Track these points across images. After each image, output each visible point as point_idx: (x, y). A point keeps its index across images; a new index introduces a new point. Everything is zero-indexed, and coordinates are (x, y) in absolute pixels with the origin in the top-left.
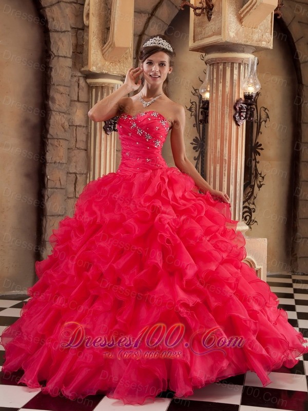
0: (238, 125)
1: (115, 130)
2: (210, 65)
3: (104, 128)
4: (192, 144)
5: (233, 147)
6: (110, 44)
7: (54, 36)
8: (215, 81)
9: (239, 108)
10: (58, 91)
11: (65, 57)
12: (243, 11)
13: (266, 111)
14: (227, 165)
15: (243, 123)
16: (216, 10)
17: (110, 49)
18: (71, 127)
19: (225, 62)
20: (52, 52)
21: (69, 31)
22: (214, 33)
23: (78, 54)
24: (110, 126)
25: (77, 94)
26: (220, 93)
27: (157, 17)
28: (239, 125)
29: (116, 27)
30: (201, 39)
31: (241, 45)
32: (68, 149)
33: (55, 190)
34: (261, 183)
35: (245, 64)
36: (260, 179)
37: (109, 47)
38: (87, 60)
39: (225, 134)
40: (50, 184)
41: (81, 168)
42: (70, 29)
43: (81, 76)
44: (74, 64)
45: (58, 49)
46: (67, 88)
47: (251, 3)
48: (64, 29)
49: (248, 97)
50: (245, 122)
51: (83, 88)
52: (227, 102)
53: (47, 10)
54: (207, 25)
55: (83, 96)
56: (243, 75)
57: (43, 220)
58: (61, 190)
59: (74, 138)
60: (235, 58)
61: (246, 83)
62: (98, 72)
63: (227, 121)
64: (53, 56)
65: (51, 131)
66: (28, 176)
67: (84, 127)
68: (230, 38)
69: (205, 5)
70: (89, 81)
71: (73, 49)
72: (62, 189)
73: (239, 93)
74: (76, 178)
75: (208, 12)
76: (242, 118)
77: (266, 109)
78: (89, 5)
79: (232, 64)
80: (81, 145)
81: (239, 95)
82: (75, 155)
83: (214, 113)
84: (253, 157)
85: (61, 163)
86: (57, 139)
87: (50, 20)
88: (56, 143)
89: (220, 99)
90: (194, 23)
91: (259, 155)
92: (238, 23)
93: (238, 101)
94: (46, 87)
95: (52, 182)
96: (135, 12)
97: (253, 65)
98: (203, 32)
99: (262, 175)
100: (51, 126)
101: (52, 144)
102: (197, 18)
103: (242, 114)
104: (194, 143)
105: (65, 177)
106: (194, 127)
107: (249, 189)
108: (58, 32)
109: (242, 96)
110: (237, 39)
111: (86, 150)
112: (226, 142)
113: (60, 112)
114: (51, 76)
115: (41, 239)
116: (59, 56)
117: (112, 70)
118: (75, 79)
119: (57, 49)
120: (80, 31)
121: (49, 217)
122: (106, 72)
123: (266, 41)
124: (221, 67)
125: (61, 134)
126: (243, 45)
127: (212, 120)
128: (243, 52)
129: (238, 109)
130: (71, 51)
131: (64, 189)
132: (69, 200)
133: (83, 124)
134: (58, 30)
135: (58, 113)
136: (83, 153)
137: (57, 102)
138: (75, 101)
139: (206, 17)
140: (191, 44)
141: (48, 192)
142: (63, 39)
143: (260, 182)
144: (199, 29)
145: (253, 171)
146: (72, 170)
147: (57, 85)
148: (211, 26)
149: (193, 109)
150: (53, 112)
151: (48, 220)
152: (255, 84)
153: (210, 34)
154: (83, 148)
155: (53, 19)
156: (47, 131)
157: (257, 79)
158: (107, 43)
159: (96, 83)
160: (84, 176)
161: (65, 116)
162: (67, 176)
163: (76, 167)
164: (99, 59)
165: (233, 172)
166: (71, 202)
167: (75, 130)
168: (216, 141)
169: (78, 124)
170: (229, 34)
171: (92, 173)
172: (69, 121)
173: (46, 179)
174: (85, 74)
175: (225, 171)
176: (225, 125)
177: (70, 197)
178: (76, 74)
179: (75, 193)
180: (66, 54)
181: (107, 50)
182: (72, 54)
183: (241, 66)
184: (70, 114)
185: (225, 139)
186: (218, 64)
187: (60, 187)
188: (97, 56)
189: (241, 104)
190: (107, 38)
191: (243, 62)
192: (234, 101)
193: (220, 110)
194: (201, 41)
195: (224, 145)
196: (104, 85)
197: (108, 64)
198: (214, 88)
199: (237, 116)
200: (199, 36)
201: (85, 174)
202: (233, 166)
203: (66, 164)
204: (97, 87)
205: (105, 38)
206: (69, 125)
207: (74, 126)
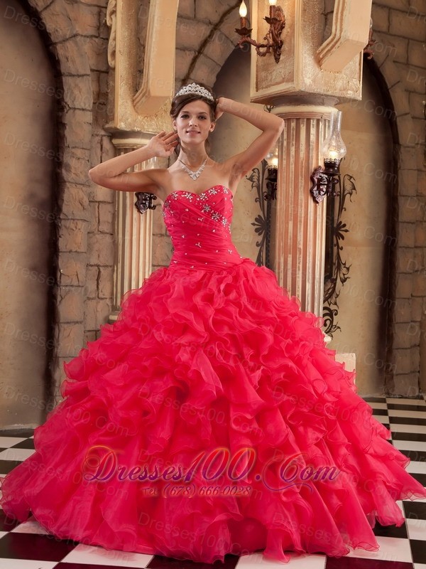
0: (316, 202)
1: (150, 207)
3: (136, 205)
4: (253, 224)
5: (310, 232)
6: (143, 92)
7: (68, 82)
8: (285, 143)
9: (318, 179)
10: (73, 155)
11: (83, 110)
12: (322, 50)
13: (352, 180)
14: (302, 256)
15: (323, 199)
16: (287, 49)
17: (144, 99)
18: (92, 204)
19: (298, 118)
20: (66, 103)
21: (88, 75)
22: (283, 79)
23: (100, 106)
24: (144, 202)
25: (100, 159)
26: (292, 160)
27: (206, 56)
28: (318, 203)
29: (151, 69)
30: (266, 87)
31: (320, 95)
32: (89, 233)
33: (73, 289)
34: (346, 276)
36: (344, 270)
37: (143, 96)
38: (113, 113)
39: (299, 215)
40: (64, 281)
41: (105, 258)
42: (89, 72)
43: (105, 136)
44: (96, 119)
45: (74, 99)
46: (86, 151)
47: (332, 40)
48: (82, 72)
49: (329, 165)
50: (325, 198)
51: (108, 151)
52: (302, 172)
53: (59, 47)
54: (275, 68)
56: (323, 135)
57: (54, 329)
58: (79, 288)
59: (95, 218)
60: (312, 112)
61: (327, 146)
62: (128, 130)
63: (301, 196)
64: (68, 108)
65: (65, 209)
66: (33, 269)
67: (109, 203)
68: (305, 85)
69: (271, 42)
70: (116, 141)
71: (94, 100)
72: (80, 286)
73: (317, 159)
74: (99, 272)
75: (275, 51)
76: (322, 193)
77: (351, 177)
78: (115, 39)
79: (309, 120)
80: (105, 227)
81: (317, 163)
82: (96, 242)
83: (284, 185)
84: (335, 242)
85: (78, 253)
86: (74, 220)
87: (62, 59)
88: (72, 226)
89: (292, 167)
90: (257, 65)
91: (343, 238)
92: (316, 66)
93: (316, 170)
94: (59, 151)
95: (67, 277)
96: (176, 48)
97: (336, 122)
98: (270, 78)
99: (347, 266)
100: (65, 202)
102: (261, 59)
103: (321, 187)
104: (257, 223)
105: (84, 271)
106: (256, 201)
107: (330, 285)
108: (74, 76)
109: (321, 164)
110: (314, 87)
111: (112, 234)
112: (300, 225)
113: (76, 184)
114: (64, 135)
115: (52, 355)
116: (75, 109)
117: (146, 127)
118: (98, 139)
119: (72, 99)
120: (103, 75)
121: (63, 325)
122: (139, 129)
123: (353, 90)
124: (293, 124)
125: (79, 214)
126: (322, 95)
127: (281, 196)
128: (323, 104)
129: (316, 180)
130: (92, 101)
131: (83, 286)
132: (89, 302)
133: (109, 199)
134: (73, 73)
135: (74, 185)
136: (108, 239)
137: (73, 170)
139: (273, 57)
140: (253, 93)
141: (61, 291)
142: (80, 85)
143: (344, 275)
144: (263, 74)
145: (335, 260)
146: (94, 261)
147: (73, 148)
148: (279, 70)
149: (255, 179)
150: (67, 184)
151: (62, 329)
152: (338, 148)
153: (278, 80)
154: (108, 232)
155: (67, 59)
156: (60, 210)
157: (341, 140)
158: (140, 91)
159: (125, 144)
160: (110, 269)
161: (84, 189)
162: (87, 270)
163: (99, 257)
164: (129, 112)
165: (309, 265)
166: (92, 304)
167: (97, 207)
168: (287, 223)
169: (101, 199)
170: (304, 80)
171: (120, 265)
172: (89, 195)
173: (59, 274)
174: (110, 133)
175: (299, 263)
176: (299, 203)
177: (90, 297)
178: (98, 133)
179: (98, 292)
180: (85, 106)
181: (140, 100)
182: (93, 106)
183: (321, 123)
184: (90, 186)
185: (298, 221)
186: (289, 120)
187: (77, 284)
188: (126, 109)
189: (321, 174)
190: (139, 85)
191: (323, 118)
192: (311, 170)
193: (292, 183)
194: (266, 89)
195: (298, 229)
196: (135, 147)
197: (141, 119)
198: (284, 153)
199: (315, 190)
200: (264, 83)
201: (111, 266)
202: (309, 257)
203: (85, 254)
204: (126, 149)
205: (136, 85)
206: (90, 201)
207: (96, 202)
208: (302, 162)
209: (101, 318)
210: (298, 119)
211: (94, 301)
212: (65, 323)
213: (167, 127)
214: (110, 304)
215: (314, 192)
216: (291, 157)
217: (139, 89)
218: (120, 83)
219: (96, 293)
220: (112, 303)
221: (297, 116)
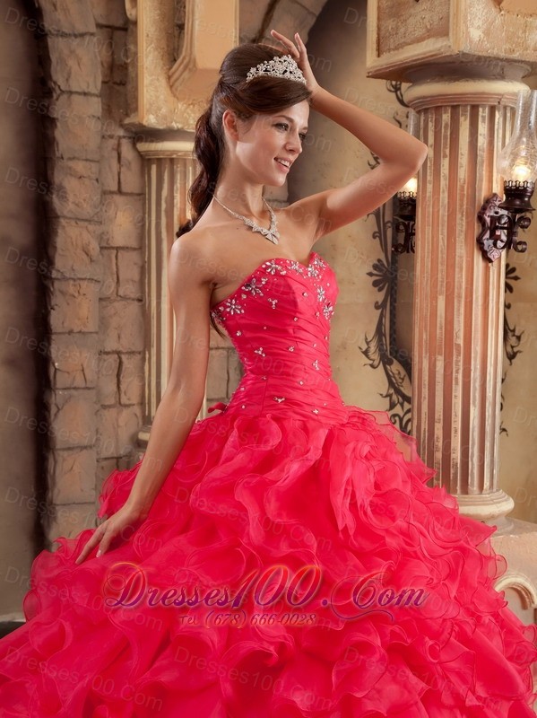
0: (487, 259)
2: (419, 112)
4: (370, 274)
5: (476, 314)
6: (185, 62)
7: (57, 46)
10: (71, 172)
11: (85, 94)
14: (461, 358)
15: (500, 256)
17: (186, 75)
18: (105, 252)
19: (455, 105)
20: (55, 83)
21: (92, 34)
22: (429, 31)
23: (116, 87)
25: (116, 177)
26: (444, 183)
28: (491, 261)
29: (197, 23)
30: (396, 48)
31: (498, 59)
32: (101, 299)
33: (73, 392)
34: (515, 350)
35: (505, 107)
36: (512, 341)
37: (185, 70)
38: (136, 98)
39: (456, 284)
40: (61, 381)
41: (130, 340)
42: (93, 29)
43: (124, 137)
44: (108, 111)
45: (69, 74)
46: (93, 164)
48: (80, 28)
49: (515, 194)
51: (130, 163)
52: (461, 206)
54: (412, 11)
55: (131, 181)
56: (501, 136)
57: (47, 460)
58: (87, 391)
59: (112, 274)
60: (483, 93)
61: (509, 158)
62: (161, 128)
64: (58, 92)
65: (59, 262)
67: (135, 249)
68: (471, 42)
70: (142, 147)
71: (104, 76)
72: (89, 388)
73: (491, 182)
74: (121, 363)
76: (500, 244)
79: (475, 108)
80: (130, 289)
81: (490, 187)
82: (115, 313)
83: (429, 230)
85: (84, 333)
86: (74, 280)
88: (71, 290)
89: (444, 196)
90: (379, 8)
91: (511, 290)
93: (488, 201)
94: (45, 164)
95: (67, 375)
97: (527, 111)
98: (402, 30)
99: (517, 333)
100: (59, 251)
101: (62, 292)
103: (498, 233)
104: (375, 272)
105: (94, 363)
106: (374, 237)
108: (67, 35)
109: (497, 189)
110: (487, 45)
111: (140, 300)
112: (459, 302)
113: (77, 219)
114: (54, 138)
115: (45, 500)
116: (71, 93)
118: (113, 142)
119: (65, 75)
120: (118, 34)
121: (61, 453)
122: (180, 126)
124: (446, 117)
125: (84, 270)
126: (502, 60)
127: (423, 248)
128: (501, 77)
129: (488, 220)
130: (100, 79)
131: (93, 388)
132: (105, 412)
133: (134, 244)
134: (66, 31)
135: (73, 223)
136: (134, 308)
137: (71, 197)
138: (112, 193)
140: (371, 60)
141: (57, 398)
142: (80, 52)
143: (512, 347)
144: (390, 24)
146: (111, 345)
147: (70, 159)
148: (421, 15)
150: (62, 220)
151: (60, 460)
152: (532, 160)
153: (418, 33)
154: (132, 296)
155: (55, 6)
156: (51, 263)
158: (179, 61)
159: (157, 152)
160: (138, 357)
161: (91, 227)
162: (99, 360)
163: (119, 337)
164: (162, 97)
165: (475, 374)
166: (109, 415)
167: (114, 256)
168: (435, 299)
169: (121, 244)
170: (468, 33)
171: (154, 351)
172: (100, 237)
173: (52, 371)
174: (133, 132)
175: (457, 372)
176: (457, 262)
177: (106, 404)
178: (113, 133)
179: (120, 395)
180: (88, 87)
181: (180, 75)
182: (102, 87)
183: (497, 113)
184: (101, 223)
185: (456, 294)
186: (438, 108)
187: (83, 385)
188: (157, 91)
189: (497, 209)
190: (178, 49)
191: (502, 103)
192: (479, 201)
193: (443, 226)
194: (396, 52)
195: (455, 310)
196: (174, 156)
197: (183, 108)
198: (428, 171)
199: (487, 239)
200: (392, 40)
201: (140, 353)
202: (475, 360)
203: (95, 335)
204: (159, 160)
205: (174, 49)
206: (102, 248)
207: (113, 248)
208: (463, 187)
209: (124, 436)
210: (455, 108)
211: (113, 412)
212: (64, 449)
214: (139, 413)
215: (485, 242)
216: (442, 178)
217: (178, 58)
218: (145, 48)
219: (115, 398)
220: (143, 412)
221: (453, 102)
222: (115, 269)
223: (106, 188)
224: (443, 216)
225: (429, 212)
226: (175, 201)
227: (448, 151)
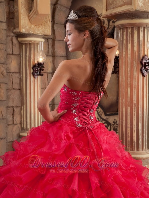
1: (40, 75)
2: (120, 29)
3: (32, 73)
5: (140, 93)
6: (34, 12)
8: (125, 42)
11: (1, 22)
14: (136, 107)
17: (35, 16)
18: (8, 74)
19: (133, 27)
21: (3, 2)
22: (124, 3)
23: (10, 19)
24: (37, 72)
25: (11, 49)
26: (129, 52)
28: (144, 76)
30: (113, 8)
37: (34, 14)
38: (18, 24)
39: (134, 84)
43: (13, 36)
46: (4, 45)
51: (16, 45)
52: (135, 58)
55: (16, 51)
56: (147, 36)
58: (3, 120)
59: (11, 81)
62: (26, 33)
63: (135, 73)
67: (17, 73)
68: (139, 7)
70: (20, 39)
71: (7, 16)
73: (144, 51)
74: (14, 110)
79: (139, 28)
80: (16, 86)
81: (144, 53)
82: (12, 94)
83: (124, 67)
85: (2, 101)
89: (129, 56)
93: (143, 57)
98: (115, 3)
103: (147, 67)
105: (5, 110)
109: (146, 53)
110: (144, 8)
111: (20, 90)
112: (135, 89)
117: (36, 31)
118: (10, 38)
122: (33, 32)
124: (130, 31)
127: (122, 72)
128: (147, 18)
129: (144, 63)
131: (5, 119)
132: (9, 127)
133: (17, 71)
136: (18, 92)
138: (10, 54)
140: (104, 12)
144: (110, 1)
153: (121, 4)
154: (17, 88)
159: (25, 41)
161: (4, 66)
162: (7, 109)
163: (13, 102)
164: (27, 23)
165: (140, 112)
167: (11, 75)
168: (126, 89)
169: (13, 71)
170: (138, 4)
171: (25, 106)
172: (7, 69)
174: (16, 34)
175: (135, 112)
176: (134, 77)
177: (9, 124)
178: (10, 35)
179: (13, 121)
180: (2, 20)
181: (33, 16)
182: (7, 19)
183: (146, 29)
184: (7, 64)
185: (134, 87)
186: (127, 28)
187: (2, 118)
188: (25, 21)
189: (146, 60)
190: (32, 7)
191: (147, 26)
192: (141, 57)
193: (129, 65)
194: (113, 10)
195: (134, 92)
196: (31, 42)
197: (33, 27)
198: (124, 48)
199: (144, 69)
200: (111, 6)
201: (20, 107)
202: (140, 108)
203: (5, 101)
204: (26, 44)
205: (30, 7)
206: (7, 72)
207: (11, 72)
208: (135, 53)
209: (15, 134)
210: (132, 28)
211: (12, 126)
213: (47, 31)
215: (143, 70)
216: (129, 50)
217: (32, 10)
218: (21, 7)
219: (12, 122)
220: (21, 126)
221: (132, 26)
222: (11, 80)
223: (8, 53)
224: (129, 62)
225: (124, 61)
226: (31, 57)
227: (130, 41)
